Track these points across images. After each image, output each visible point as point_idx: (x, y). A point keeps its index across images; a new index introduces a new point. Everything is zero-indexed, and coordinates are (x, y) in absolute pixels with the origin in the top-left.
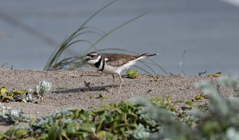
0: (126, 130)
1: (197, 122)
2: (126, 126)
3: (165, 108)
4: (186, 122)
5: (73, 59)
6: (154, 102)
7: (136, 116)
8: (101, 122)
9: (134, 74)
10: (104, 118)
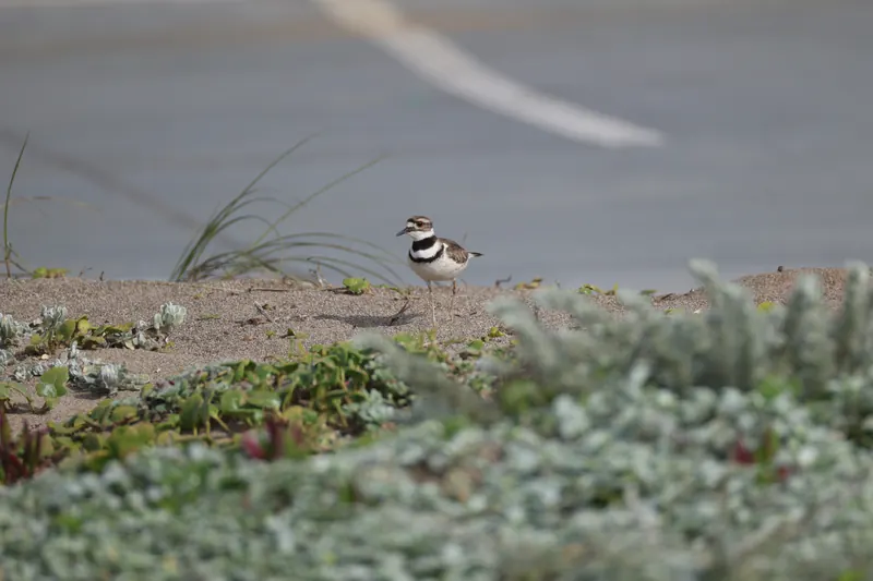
0: (344, 402)
1: (493, 384)
2: (345, 393)
3: (424, 355)
4: (471, 385)
5: (231, 256)
6: (402, 343)
7: (364, 372)
8: (293, 385)
9: (360, 285)
10: (297, 380)
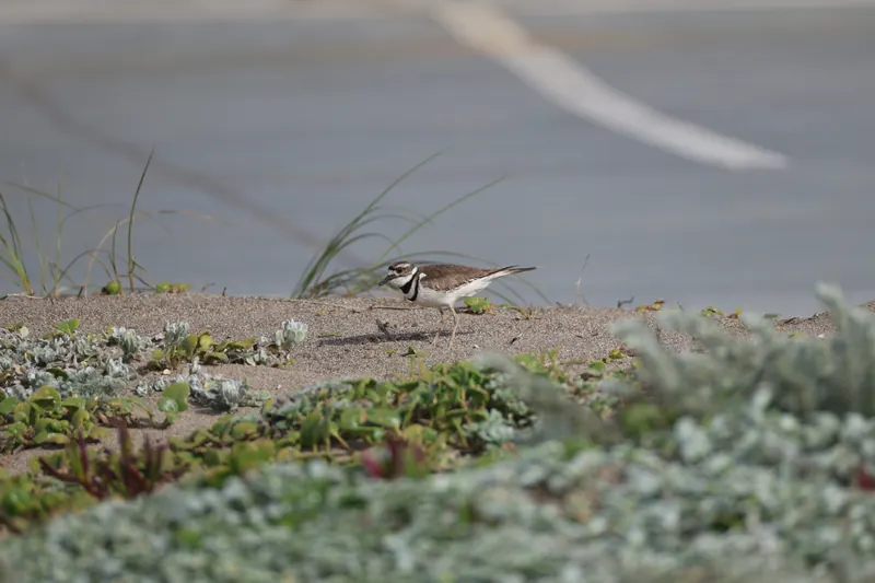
0: (464, 422)
1: (614, 406)
2: (465, 413)
3: (545, 375)
4: (591, 406)
5: (354, 274)
6: (523, 363)
7: (484, 392)
8: (412, 405)
9: (481, 305)
10: (417, 399)
